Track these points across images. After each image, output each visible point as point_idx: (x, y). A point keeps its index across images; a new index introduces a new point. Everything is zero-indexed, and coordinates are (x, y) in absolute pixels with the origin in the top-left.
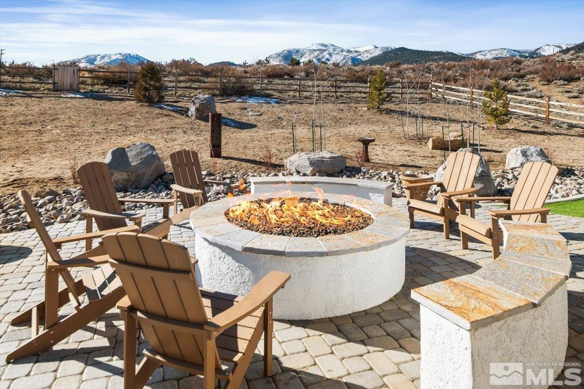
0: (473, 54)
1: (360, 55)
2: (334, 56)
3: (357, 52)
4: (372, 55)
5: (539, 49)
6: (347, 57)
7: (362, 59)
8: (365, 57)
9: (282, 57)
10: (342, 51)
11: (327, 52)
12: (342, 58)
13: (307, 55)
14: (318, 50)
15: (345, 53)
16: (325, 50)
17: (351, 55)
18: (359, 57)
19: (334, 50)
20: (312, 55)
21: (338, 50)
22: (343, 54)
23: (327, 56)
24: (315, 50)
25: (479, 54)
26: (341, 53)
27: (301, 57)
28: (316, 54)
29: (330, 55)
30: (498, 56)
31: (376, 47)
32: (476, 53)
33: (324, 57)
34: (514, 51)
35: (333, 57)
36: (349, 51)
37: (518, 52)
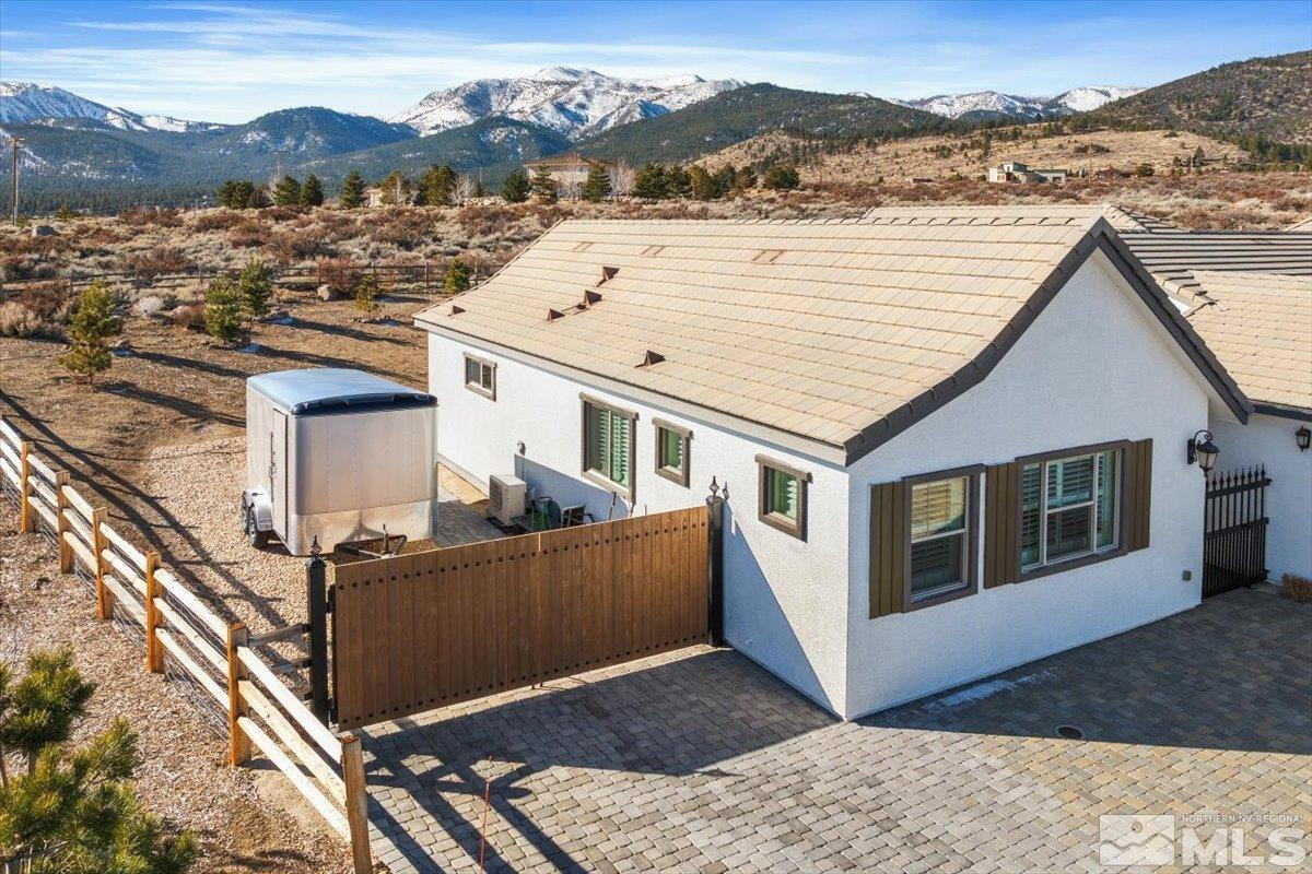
0: (923, 102)
1: (662, 97)
2: (597, 99)
3: (655, 89)
4: (691, 98)
5: (1064, 95)
6: (630, 101)
7: (667, 106)
8: (675, 103)
9: (463, 98)
10: (618, 86)
11: (580, 88)
12: (618, 103)
13: (527, 93)
14: (555, 83)
15: (624, 92)
16: (572, 85)
17: (639, 97)
18: (660, 102)
19: (597, 84)
20: (541, 94)
21: (606, 85)
22: (620, 93)
23: (581, 98)
24: (548, 83)
25: (937, 101)
26: (615, 92)
27: (513, 97)
28: (551, 91)
29: (587, 94)
30: (979, 107)
31: (701, 80)
32: (931, 100)
33: (571, 100)
34: (1013, 98)
35: (594, 101)
36: (635, 88)
37: (1022, 100)
